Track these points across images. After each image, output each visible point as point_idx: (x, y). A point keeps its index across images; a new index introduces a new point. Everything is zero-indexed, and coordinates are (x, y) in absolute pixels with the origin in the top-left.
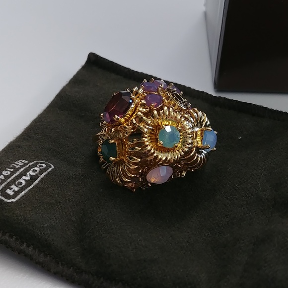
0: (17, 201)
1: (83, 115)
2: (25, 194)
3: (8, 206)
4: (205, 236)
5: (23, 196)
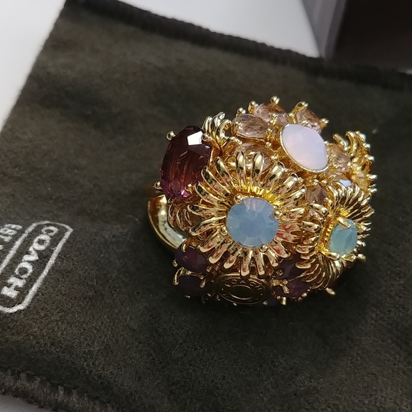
0: (28, 307)
1: (89, 112)
2: (39, 290)
3: (13, 320)
5: (36, 295)
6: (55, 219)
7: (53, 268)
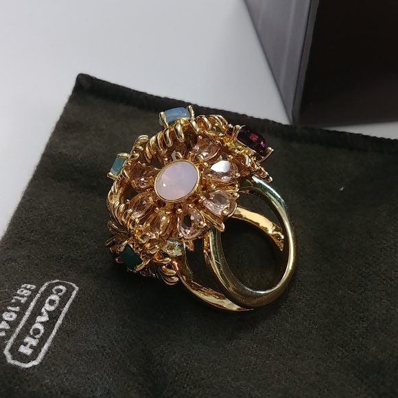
0: (41, 363)
2: (49, 348)
3: (29, 374)
4: (338, 357)
5: (47, 353)
6: (64, 277)
7: (60, 328)
